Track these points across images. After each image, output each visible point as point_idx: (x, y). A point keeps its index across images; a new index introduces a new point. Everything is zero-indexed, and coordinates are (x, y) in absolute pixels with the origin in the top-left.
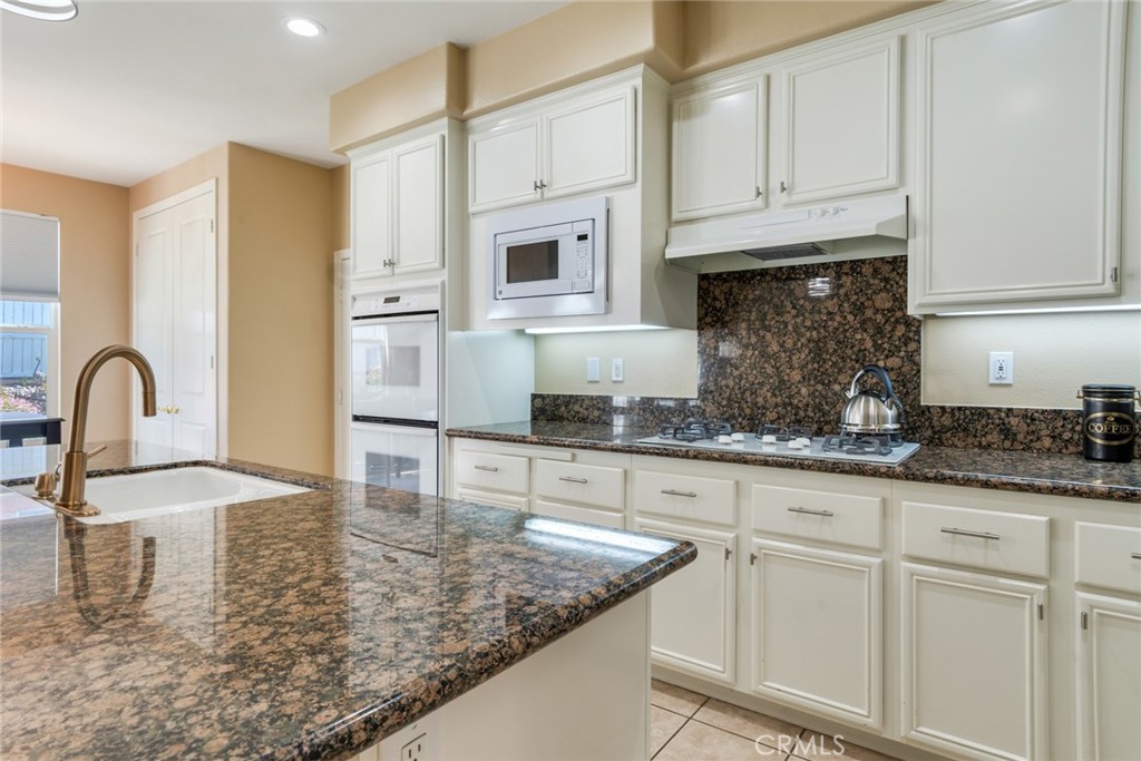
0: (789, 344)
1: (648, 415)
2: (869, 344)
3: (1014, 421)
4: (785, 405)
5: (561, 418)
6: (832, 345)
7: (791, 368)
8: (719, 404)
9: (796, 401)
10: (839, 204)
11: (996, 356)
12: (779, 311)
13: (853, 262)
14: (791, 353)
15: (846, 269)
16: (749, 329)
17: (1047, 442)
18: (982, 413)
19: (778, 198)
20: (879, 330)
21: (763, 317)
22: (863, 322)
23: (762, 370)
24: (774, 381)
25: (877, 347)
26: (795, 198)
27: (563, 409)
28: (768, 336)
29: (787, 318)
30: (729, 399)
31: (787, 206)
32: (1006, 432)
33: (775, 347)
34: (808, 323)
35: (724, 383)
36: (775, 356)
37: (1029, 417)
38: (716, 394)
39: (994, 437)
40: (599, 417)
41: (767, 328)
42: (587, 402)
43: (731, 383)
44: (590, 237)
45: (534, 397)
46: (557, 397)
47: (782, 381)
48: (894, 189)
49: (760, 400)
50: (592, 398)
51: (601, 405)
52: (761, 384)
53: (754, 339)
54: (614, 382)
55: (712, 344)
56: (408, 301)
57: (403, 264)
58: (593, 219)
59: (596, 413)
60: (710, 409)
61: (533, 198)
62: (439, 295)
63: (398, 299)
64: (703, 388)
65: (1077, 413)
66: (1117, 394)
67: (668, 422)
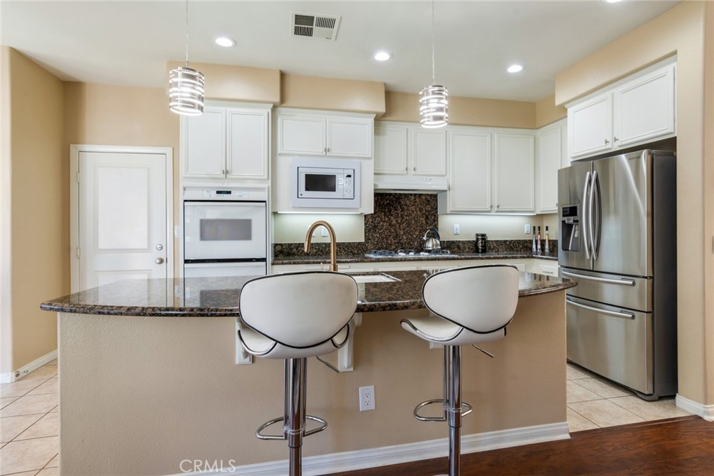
0: (399, 221)
2: (424, 222)
3: (460, 244)
4: (398, 243)
5: (294, 254)
6: (413, 222)
7: (400, 230)
8: (374, 243)
9: (402, 241)
10: (431, 177)
11: (457, 226)
12: (396, 209)
13: (420, 194)
14: (400, 224)
15: (417, 196)
16: (385, 215)
17: (467, 249)
18: (453, 242)
19: (411, 171)
20: (427, 218)
21: (390, 211)
23: (390, 231)
24: (394, 234)
25: (427, 223)
26: (417, 173)
27: (295, 250)
28: (392, 218)
29: (399, 211)
30: (378, 242)
31: (413, 175)
32: (459, 247)
33: (394, 222)
34: (406, 214)
35: (375, 235)
36: (394, 225)
37: (463, 242)
38: (372, 240)
39: (456, 249)
41: (392, 215)
43: (378, 236)
44: (352, 176)
45: (276, 245)
46: (290, 245)
47: (397, 234)
48: (444, 176)
49: (389, 241)
51: (317, 247)
52: (390, 236)
53: (387, 219)
54: (323, 236)
55: (370, 220)
56: (240, 194)
57: (235, 173)
58: (354, 170)
59: (314, 251)
60: (370, 246)
61: (321, 154)
62: (266, 193)
63: (229, 193)
64: (367, 238)
65: (474, 241)
66: (483, 235)
67: (352, 252)
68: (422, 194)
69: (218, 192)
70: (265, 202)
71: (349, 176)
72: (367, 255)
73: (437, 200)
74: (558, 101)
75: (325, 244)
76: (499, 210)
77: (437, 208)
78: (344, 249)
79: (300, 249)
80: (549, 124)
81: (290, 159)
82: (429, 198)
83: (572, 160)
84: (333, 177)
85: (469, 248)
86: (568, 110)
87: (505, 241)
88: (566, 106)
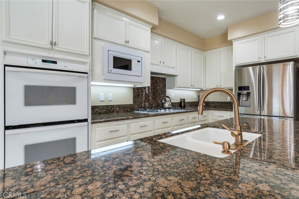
1: (121, 109)
2: (160, 92)
3: (174, 104)
6: (156, 92)
7: (150, 97)
8: (138, 105)
9: (151, 103)
10: (170, 69)
11: (173, 95)
13: (159, 77)
18: (172, 103)
20: (162, 90)
22: (160, 88)
23: (146, 97)
24: (148, 99)
25: (162, 93)
26: (164, 65)
30: (140, 104)
31: (162, 66)
32: (174, 106)
35: (139, 100)
37: (176, 103)
38: (137, 103)
40: (106, 112)
42: (101, 108)
43: (140, 100)
44: (141, 62)
50: (103, 106)
51: (106, 108)
54: (109, 101)
55: (136, 91)
56: (65, 65)
57: (61, 46)
58: (142, 58)
59: (104, 111)
60: (136, 106)
61: (122, 44)
62: (88, 66)
63: (55, 62)
64: (134, 101)
65: (179, 102)
66: (184, 100)
67: (126, 111)
68: (160, 77)
69: (44, 61)
70: (86, 73)
71: (139, 61)
72: (135, 112)
73: (166, 81)
74: (229, 38)
75: (111, 106)
76: (194, 87)
77: (165, 85)
78: (122, 108)
79: (95, 109)
80: (213, 49)
81: (103, 43)
82: (162, 79)
83: (236, 65)
84: (130, 61)
85: (177, 106)
86: (233, 43)
87: (189, 102)
88: (233, 41)
